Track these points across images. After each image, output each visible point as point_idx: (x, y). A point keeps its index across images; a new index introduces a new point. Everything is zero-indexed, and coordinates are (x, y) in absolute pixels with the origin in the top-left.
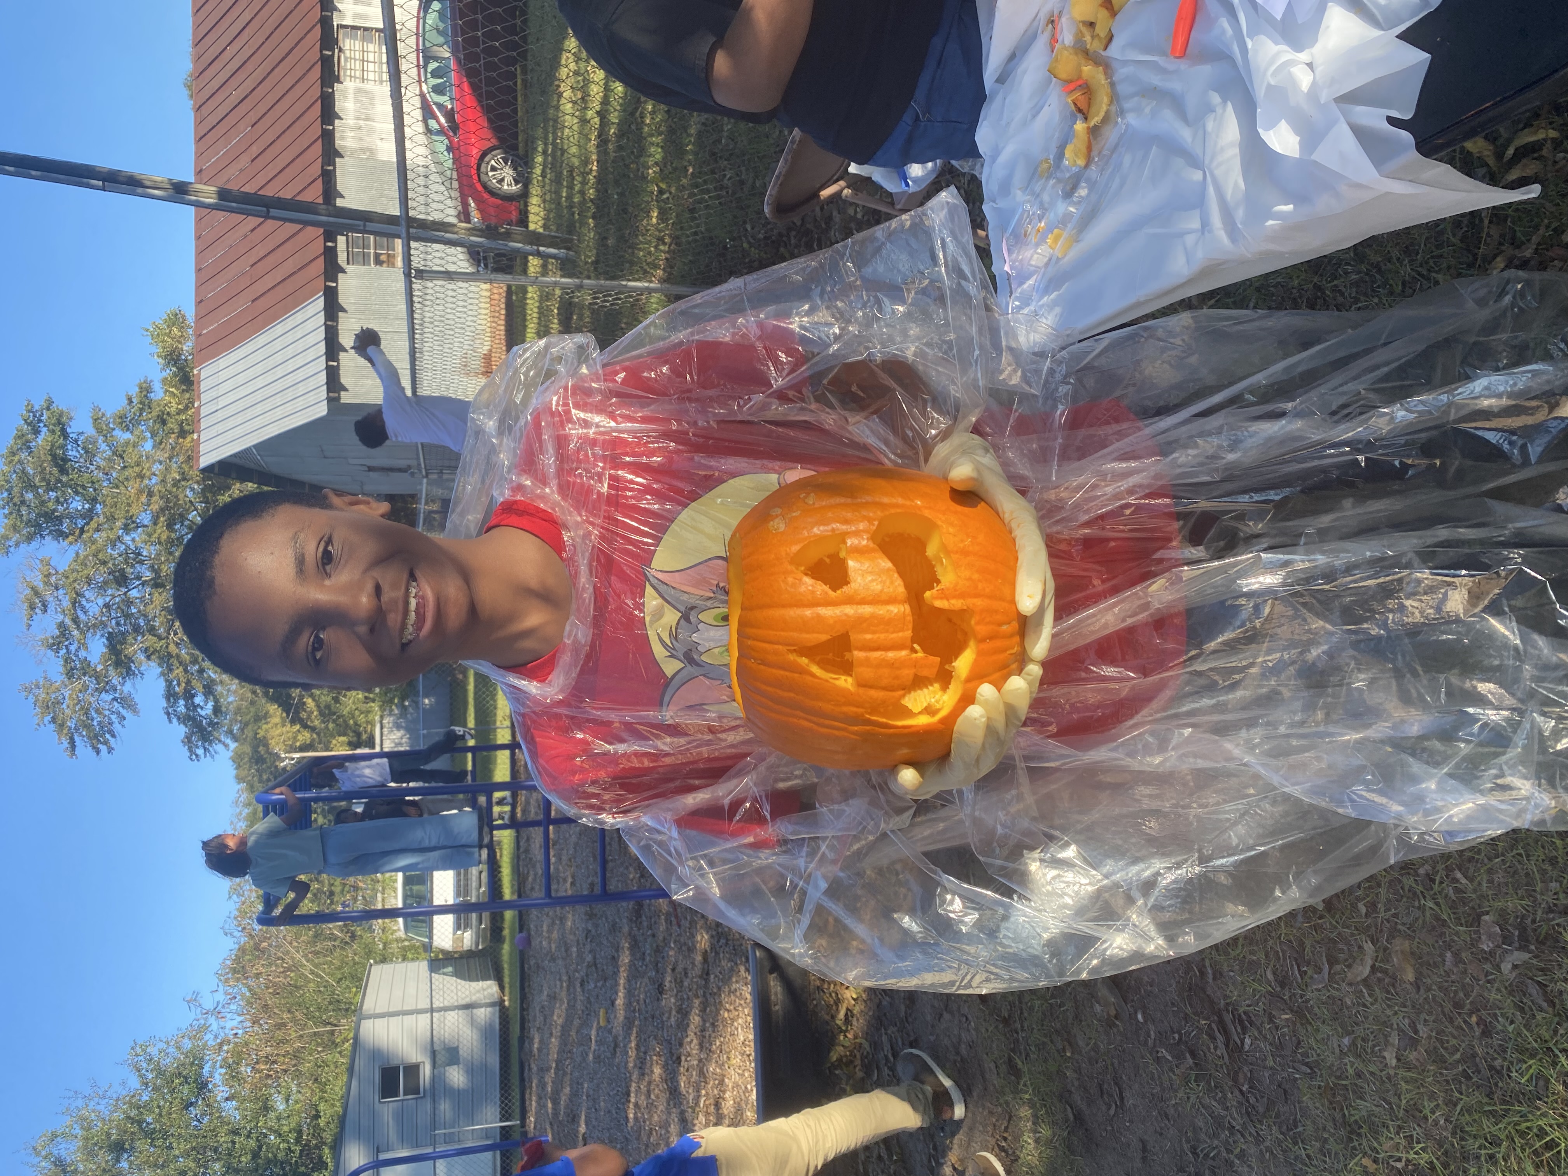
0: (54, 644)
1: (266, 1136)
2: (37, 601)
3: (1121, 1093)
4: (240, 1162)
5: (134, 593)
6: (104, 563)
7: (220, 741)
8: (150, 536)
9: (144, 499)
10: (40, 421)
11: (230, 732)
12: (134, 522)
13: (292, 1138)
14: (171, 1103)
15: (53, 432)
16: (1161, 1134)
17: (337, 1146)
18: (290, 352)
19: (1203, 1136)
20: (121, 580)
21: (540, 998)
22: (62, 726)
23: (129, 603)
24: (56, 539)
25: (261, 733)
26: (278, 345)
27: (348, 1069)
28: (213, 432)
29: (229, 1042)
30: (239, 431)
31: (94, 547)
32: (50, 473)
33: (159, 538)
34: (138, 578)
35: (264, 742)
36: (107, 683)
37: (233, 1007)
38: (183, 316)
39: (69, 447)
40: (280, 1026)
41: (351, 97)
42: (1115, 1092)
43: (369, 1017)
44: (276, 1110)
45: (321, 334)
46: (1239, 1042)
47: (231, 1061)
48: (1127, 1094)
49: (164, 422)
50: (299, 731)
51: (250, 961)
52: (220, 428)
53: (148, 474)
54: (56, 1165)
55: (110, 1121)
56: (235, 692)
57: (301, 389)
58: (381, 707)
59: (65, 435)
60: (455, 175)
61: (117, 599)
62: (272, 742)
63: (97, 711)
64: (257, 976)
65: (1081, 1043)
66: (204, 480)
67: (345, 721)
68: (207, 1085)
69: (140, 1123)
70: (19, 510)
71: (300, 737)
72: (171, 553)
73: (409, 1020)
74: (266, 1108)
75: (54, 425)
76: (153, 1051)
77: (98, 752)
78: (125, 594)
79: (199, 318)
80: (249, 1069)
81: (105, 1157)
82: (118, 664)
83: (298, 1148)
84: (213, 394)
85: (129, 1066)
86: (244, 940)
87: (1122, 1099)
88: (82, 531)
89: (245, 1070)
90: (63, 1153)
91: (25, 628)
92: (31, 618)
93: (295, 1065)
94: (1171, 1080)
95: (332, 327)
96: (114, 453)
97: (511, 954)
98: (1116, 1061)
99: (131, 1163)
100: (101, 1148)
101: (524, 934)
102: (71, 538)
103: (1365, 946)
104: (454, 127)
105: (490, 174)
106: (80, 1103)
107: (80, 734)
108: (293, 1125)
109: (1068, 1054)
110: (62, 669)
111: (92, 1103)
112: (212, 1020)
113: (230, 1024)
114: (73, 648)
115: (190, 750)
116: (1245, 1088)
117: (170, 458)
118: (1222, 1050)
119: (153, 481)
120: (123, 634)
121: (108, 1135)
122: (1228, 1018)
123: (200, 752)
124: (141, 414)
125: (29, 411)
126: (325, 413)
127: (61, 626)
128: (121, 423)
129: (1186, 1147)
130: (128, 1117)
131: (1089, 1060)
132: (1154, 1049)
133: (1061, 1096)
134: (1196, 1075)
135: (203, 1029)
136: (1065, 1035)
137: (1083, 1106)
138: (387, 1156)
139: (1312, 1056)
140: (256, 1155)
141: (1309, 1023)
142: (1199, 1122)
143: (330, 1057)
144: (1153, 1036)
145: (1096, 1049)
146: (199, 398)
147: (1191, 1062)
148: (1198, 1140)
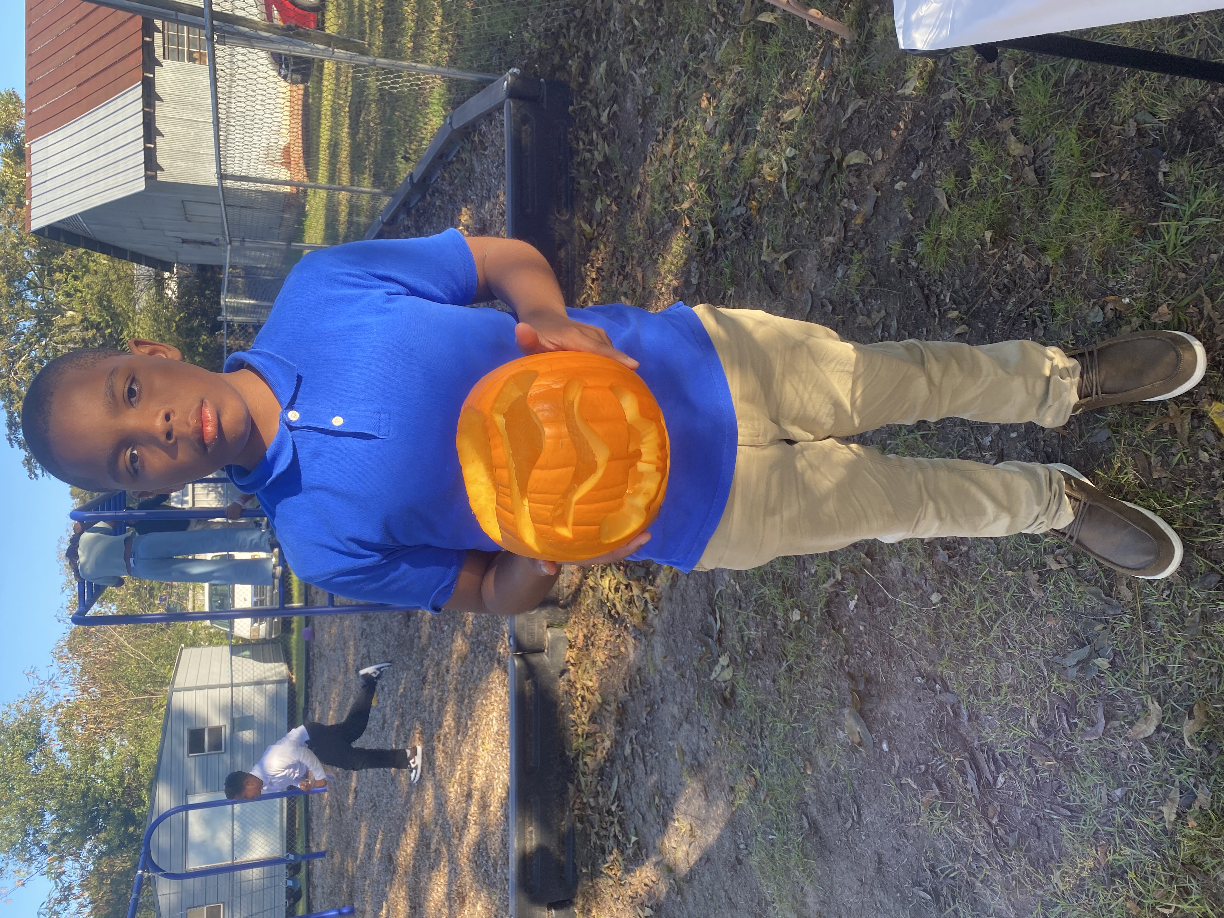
1: (93, 780)
3: (859, 810)
4: (71, 799)
13: (115, 781)
14: (13, 754)
16: (898, 850)
17: (152, 789)
18: (112, 132)
19: (942, 857)
21: (321, 679)
26: (101, 126)
27: (162, 729)
28: (43, 200)
29: (62, 707)
30: (66, 200)
37: (66, 679)
38: (17, 96)
40: (104, 695)
42: (853, 809)
43: (180, 690)
44: (101, 760)
45: (140, 118)
46: (991, 780)
47: (64, 721)
48: (865, 811)
51: (80, 642)
52: (49, 197)
57: (122, 166)
64: (87, 654)
65: (821, 763)
66: (39, 245)
68: (43, 740)
72: (11, 306)
73: (214, 693)
74: (94, 758)
79: (29, 98)
80: (80, 728)
83: (120, 790)
84: (43, 166)
87: (859, 815)
89: (77, 729)
93: (118, 725)
94: (914, 805)
95: (149, 113)
97: (298, 642)
98: (856, 783)
101: (310, 628)
103: (1151, 706)
108: (116, 772)
109: (809, 773)
112: (47, 688)
113: (63, 692)
115: (30, 469)
116: (995, 821)
117: (10, 224)
118: (972, 783)
122: (982, 757)
123: (38, 472)
126: (143, 188)
129: (925, 865)
131: (829, 779)
132: (898, 776)
133: (798, 807)
134: (942, 804)
135: (40, 696)
136: (807, 756)
137: (819, 817)
138: (194, 800)
139: (1074, 800)
140: (85, 795)
141: (1076, 771)
142: (941, 845)
143: (148, 719)
144: (897, 765)
145: (837, 770)
146: (30, 170)
147: (937, 791)
148: (938, 860)
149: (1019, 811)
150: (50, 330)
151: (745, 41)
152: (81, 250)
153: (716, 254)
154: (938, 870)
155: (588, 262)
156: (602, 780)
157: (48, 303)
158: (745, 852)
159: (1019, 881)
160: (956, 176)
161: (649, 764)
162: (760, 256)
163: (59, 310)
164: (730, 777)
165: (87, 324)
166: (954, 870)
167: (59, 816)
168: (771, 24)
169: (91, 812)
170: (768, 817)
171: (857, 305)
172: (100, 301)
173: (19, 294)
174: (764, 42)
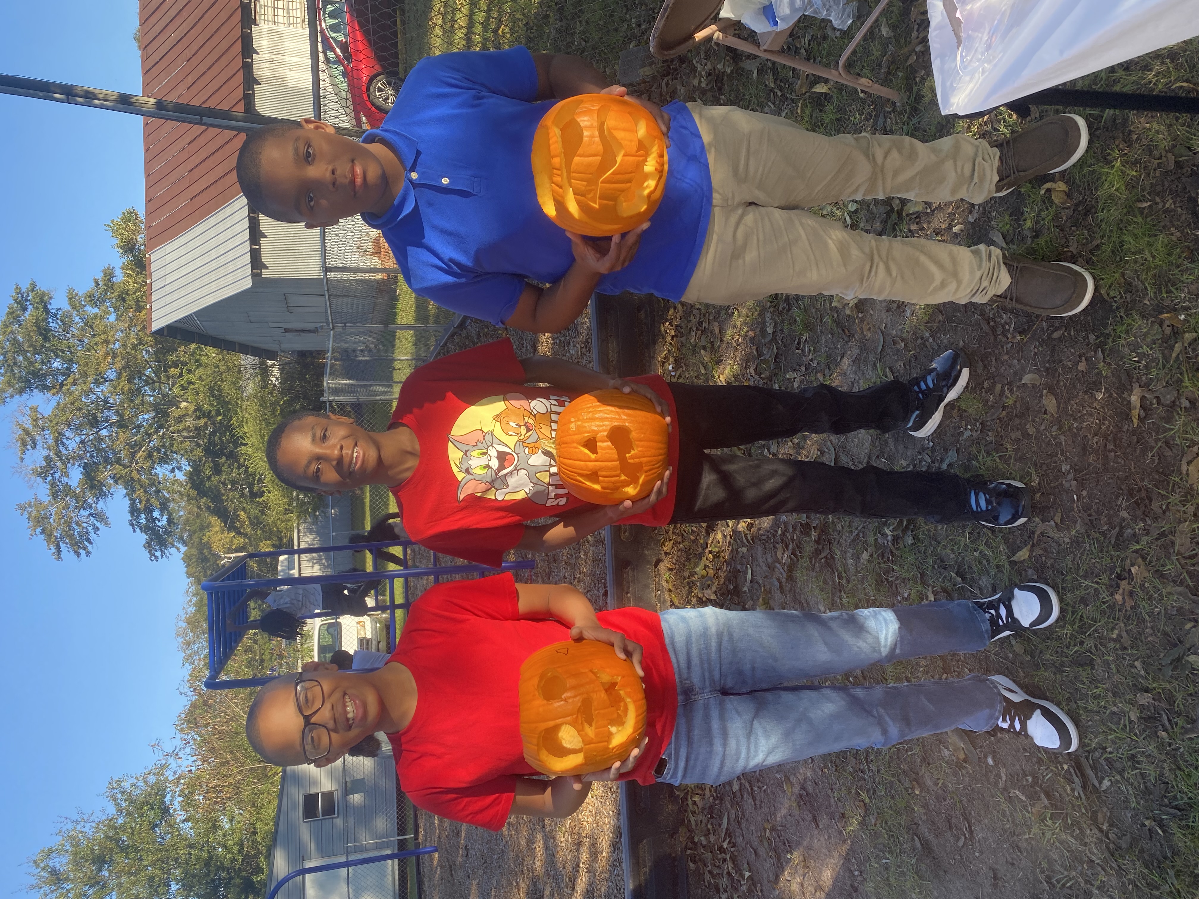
0: (42, 473)
1: (215, 848)
2: (28, 439)
3: (970, 827)
4: (195, 868)
5: (104, 432)
6: (80, 409)
7: (173, 546)
8: (115, 388)
9: (109, 359)
10: (26, 300)
11: (181, 539)
12: (102, 377)
13: (236, 849)
14: (141, 825)
15: (37, 308)
16: (1013, 864)
17: (269, 857)
18: (222, 237)
19: (1057, 867)
20: (94, 422)
22: (50, 536)
23: (100, 439)
24: (42, 391)
25: (205, 539)
26: (212, 233)
27: (278, 796)
28: (162, 303)
29: (185, 777)
30: (182, 302)
31: (71, 397)
32: (36, 341)
33: (122, 389)
34: (107, 421)
35: (208, 545)
36: (85, 502)
37: (188, 750)
38: (136, 214)
39: (50, 320)
40: (223, 764)
41: (265, 36)
42: (965, 826)
44: (222, 828)
45: (246, 223)
46: (1098, 785)
47: (187, 791)
48: (976, 828)
49: (124, 300)
50: (234, 536)
51: (200, 714)
52: (168, 299)
53: (112, 340)
54: (52, 875)
55: (93, 839)
56: (184, 508)
57: (231, 267)
58: (297, 517)
59: (47, 310)
60: (349, 95)
61: (91, 437)
62: (214, 546)
63: (77, 524)
64: (206, 725)
65: (929, 783)
66: (156, 344)
67: (270, 529)
68: (168, 810)
69: (117, 841)
70: (12, 370)
71: (235, 542)
72: (132, 401)
74: (215, 827)
75: (37, 303)
76: (126, 785)
77: (79, 555)
78: (97, 433)
79: (149, 214)
80: (201, 798)
81: (90, 868)
82: (92, 487)
83: (240, 858)
84: (161, 273)
85: (107, 797)
86: (194, 698)
87: (971, 832)
88: (62, 385)
89: (198, 798)
90: (57, 865)
91: (19, 461)
92: (24, 453)
93: (237, 794)
94: (1024, 816)
95: (255, 218)
96: (86, 324)
98: (965, 800)
99: (110, 872)
100: (87, 861)
102: (53, 391)
104: (348, 56)
105: (378, 94)
106: (70, 826)
107: (65, 542)
108: (236, 840)
109: (917, 792)
110: (48, 492)
111: (78, 827)
112: (171, 760)
113: (185, 763)
114: (57, 475)
115: (150, 552)
116: (1105, 827)
117: (130, 327)
118: (1079, 792)
119: (117, 345)
120: (95, 464)
121: (92, 850)
122: (1086, 764)
123: (158, 554)
124: (106, 294)
125: (18, 293)
126: (250, 285)
127: (47, 458)
128: (90, 301)
129: (1041, 877)
130: (107, 837)
131: (937, 797)
132: (1005, 789)
133: (909, 828)
134: (1052, 813)
135: (165, 767)
136: (913, 775)
137: (931, 837)
138: (309, 865)
139: (1182, 799)
140: (207, 864)
141: (1180, 769)
142: (1054, 855)
143: (264, 787)
144: (1004, 778)
145: (944, 788)
146: (150, 277)
147: (1046, 801)
148: (1053, 871)
149: (1129, 815)
150: (167, 421)
151: (803, 111)
152: (193, 346)
153: (789, 304)
154: (1054, 880)
155: (667, 320)
156: (712, 817)
157: (164, 396)
158: (859, 878)
159: (1137, 886)
160: (1010, 216)
161: (758, 799)
162: (831, 303)
163: (173, 402)
164: (839, 804)
165: (200, 413)
166: (1070, 879)
167: (183, 885)
168: (826, 94)
169: (213, 880)
170: (881, 840)
171: (927, 340)
172: (211, 389)
173: (139, 390)
174: (821, 111)
